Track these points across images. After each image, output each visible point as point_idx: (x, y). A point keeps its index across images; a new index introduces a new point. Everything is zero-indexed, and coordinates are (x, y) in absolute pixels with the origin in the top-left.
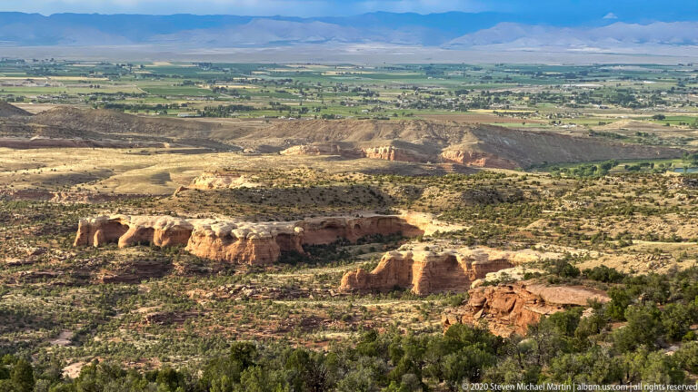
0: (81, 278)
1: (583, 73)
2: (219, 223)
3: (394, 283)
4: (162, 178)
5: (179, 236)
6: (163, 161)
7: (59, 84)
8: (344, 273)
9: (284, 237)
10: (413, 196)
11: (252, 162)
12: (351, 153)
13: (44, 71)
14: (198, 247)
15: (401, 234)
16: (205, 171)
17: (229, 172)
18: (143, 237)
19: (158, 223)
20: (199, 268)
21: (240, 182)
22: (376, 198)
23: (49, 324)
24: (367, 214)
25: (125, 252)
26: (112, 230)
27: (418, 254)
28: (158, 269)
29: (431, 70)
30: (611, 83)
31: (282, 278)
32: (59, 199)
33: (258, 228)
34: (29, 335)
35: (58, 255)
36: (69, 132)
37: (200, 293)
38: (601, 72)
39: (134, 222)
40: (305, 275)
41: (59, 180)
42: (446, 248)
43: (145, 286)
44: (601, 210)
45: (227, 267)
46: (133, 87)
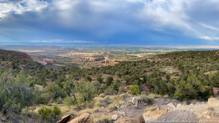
0: (82, 62)
1: (117, 47)
2: (92, 58)
3: (104, 62)
4: (88, 55)
5: (89, 59)
6: (88, 54)
7: (81, 48)
8: (100, 62)
9: (96, 59)
10: (105, 56)
11: (94, 54)
12: (101, 53)
13: (80, 47)
14: (90, 60)
15: (104, 59)
16: (91, 54)
17: (92, 54)
18: (87, 59)
19: (88, 58)
20: (90, 61)
21: (93, 55)
22: (103, 56)
23: (80, 65)
24: (102, 57)
25: (85, 60)
26: (84, 58)
27: (106, 60)
28: (88, 61)
29: (106, 47)
30: (119, 48)
31: (96, 62)
32: (81, 56)
33: (94, 58)
34: (79, 66)
35: (81, 60)
36: (82, 52)
37: (90, 63)
38: (119, 47)
39: (86, 58)
40: (98, 62)
41: (81, 55)
42: (108, 60)
43: (87, 63)
44: (119, 57)
45: (92, 61)
46: (86, 48)
